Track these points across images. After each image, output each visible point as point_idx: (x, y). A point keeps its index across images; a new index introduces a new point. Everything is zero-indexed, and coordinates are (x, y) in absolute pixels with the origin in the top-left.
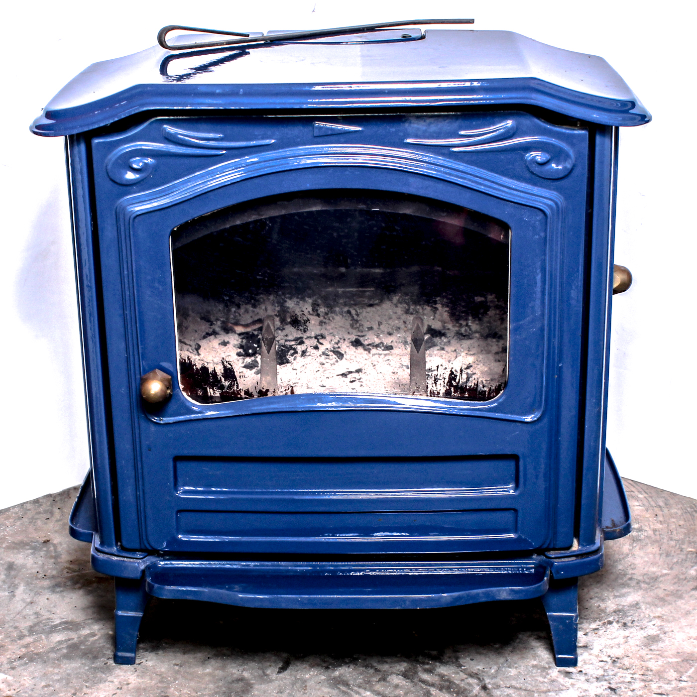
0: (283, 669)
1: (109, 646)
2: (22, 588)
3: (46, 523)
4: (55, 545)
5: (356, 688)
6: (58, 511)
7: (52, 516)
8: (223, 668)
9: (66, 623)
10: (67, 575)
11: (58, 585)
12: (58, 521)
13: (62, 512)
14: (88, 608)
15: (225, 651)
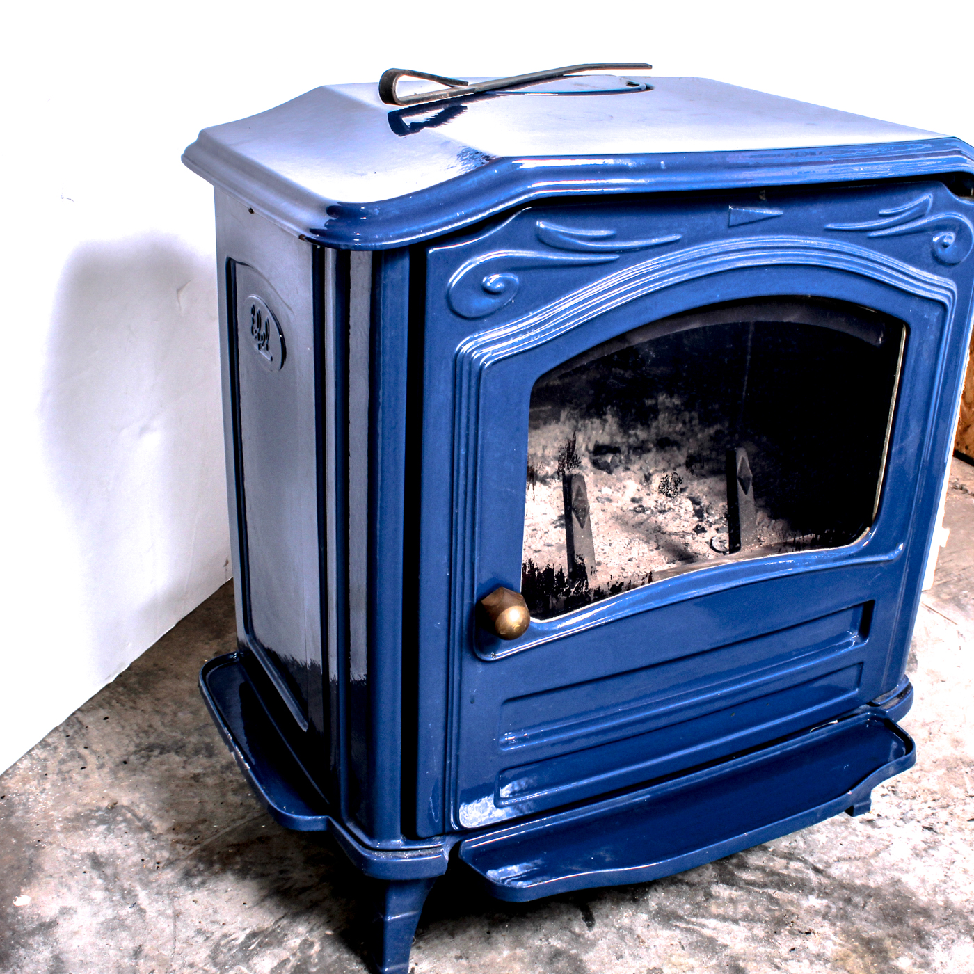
0: (589, 920)
1: (346, 956)
3: (87, 776)
4: (128, 808)
5: (694, 920)
6: (87, 752)
7: (86, 763)
8: (518, 943)
9: (254, 935)
10: (187, 853)
11: (188, 875)
12: (100, 767)
13: (94, 752)
14: (263, 899)
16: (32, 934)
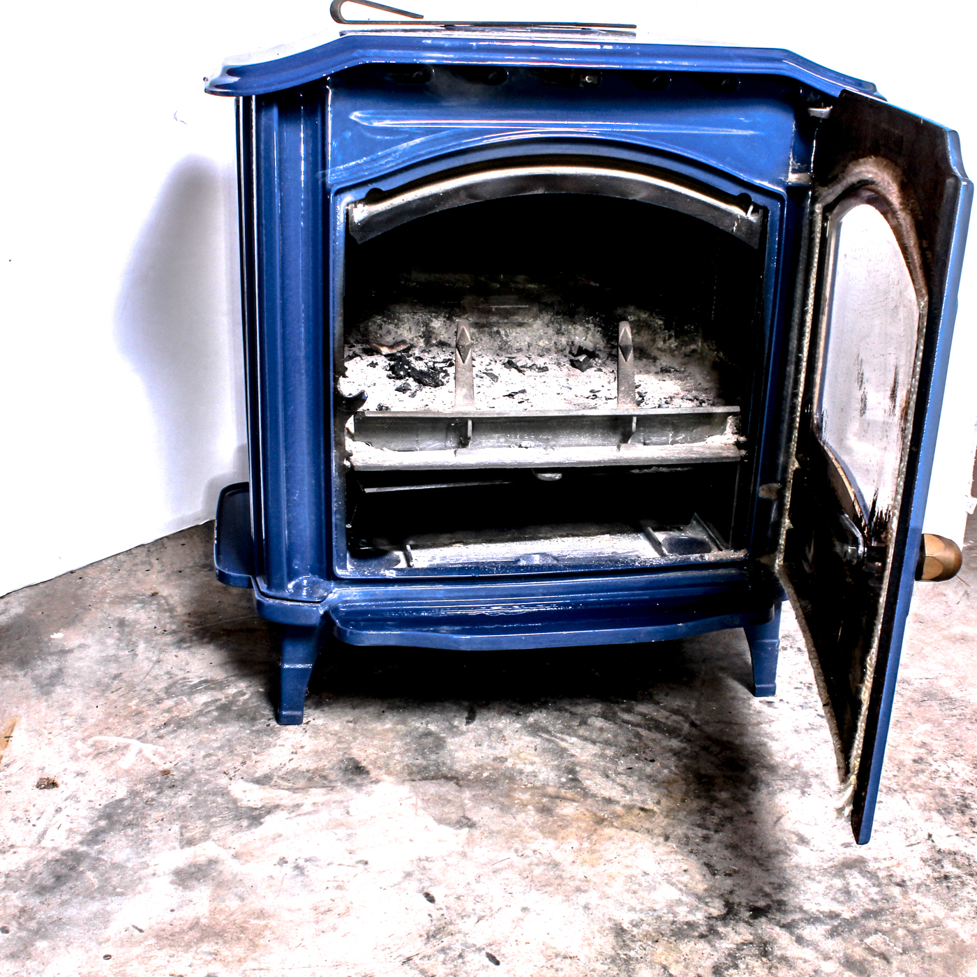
0: (470, 719)
1: (264, 705)
2: (142, 646)
3: (147, 575)
4: (165, 598)
5: (559, 735)
6: (157, 562)
7: (152, 568)
8: (404, 722)
9: (206, 681)
10: (189, 629)
11: (182, 640)
12: (160, 572)
13: (162, 562)
14: (225, 664)
15: (398, 703)
16: (51, 654)
